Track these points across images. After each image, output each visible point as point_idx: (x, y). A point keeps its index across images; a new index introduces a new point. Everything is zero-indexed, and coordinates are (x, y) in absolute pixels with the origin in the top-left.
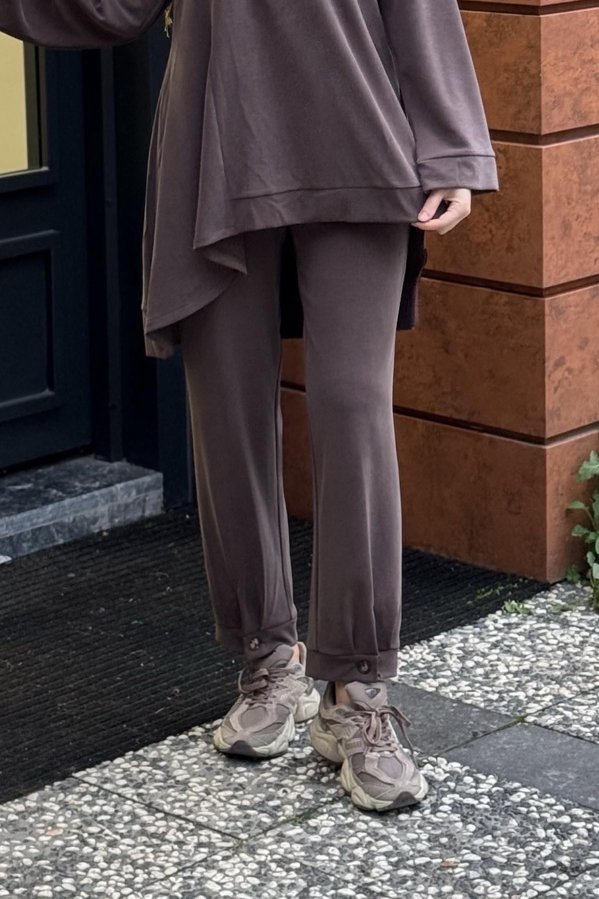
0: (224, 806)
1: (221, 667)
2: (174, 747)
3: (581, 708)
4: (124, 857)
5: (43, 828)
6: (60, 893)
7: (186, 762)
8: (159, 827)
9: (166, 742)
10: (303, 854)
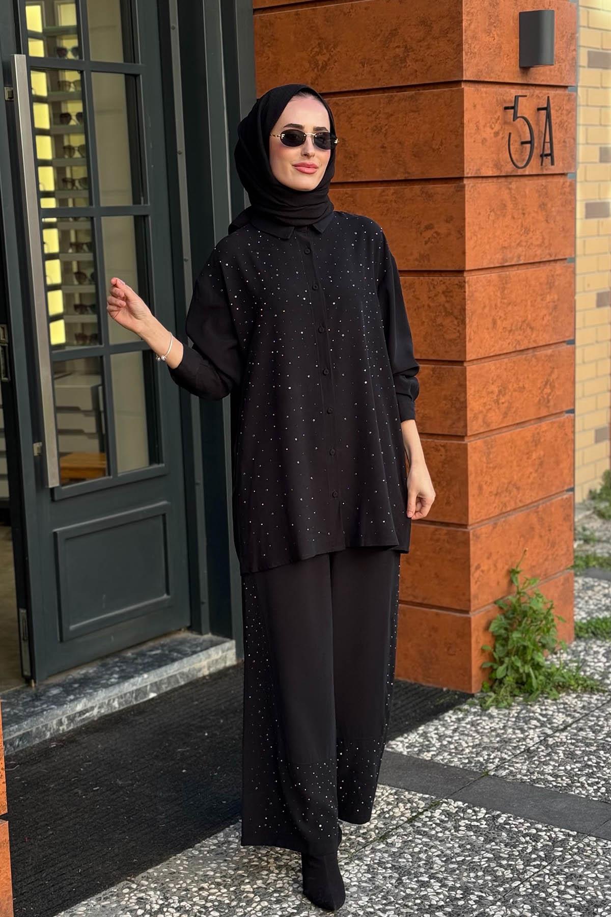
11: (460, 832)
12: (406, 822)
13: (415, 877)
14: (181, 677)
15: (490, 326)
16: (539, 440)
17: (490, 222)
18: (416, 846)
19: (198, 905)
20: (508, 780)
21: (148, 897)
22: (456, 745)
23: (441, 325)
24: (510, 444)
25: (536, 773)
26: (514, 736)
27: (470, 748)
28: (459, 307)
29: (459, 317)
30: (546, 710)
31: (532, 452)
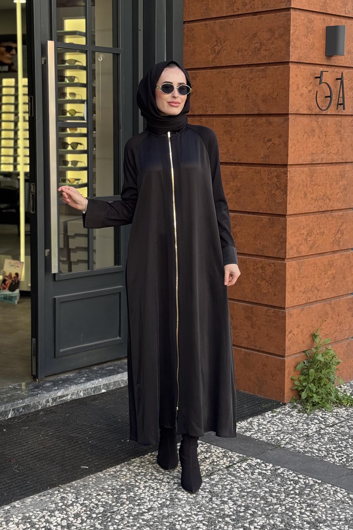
3: (299, 443)
4: (150, 486)
6: (129, 497)
10: (209, 487)
11: (254, 476)
12: (225, 468)
13: (220, 498)
14: (122, 382)
15: (303, 196)
16: (333, 264)
17: (304, 138)
18: (226, 481)
19: (93, 503)
20: (291, 450)
21: (68, 497)
22: (267, 429)
23: (274, 194)
24: (313, 265)
25: (308, 448)
26: (302, 428)
27: (275, 432)
28: (284, 185)
29: (283, 190)
30: (325, 415)
31: (328, 271)
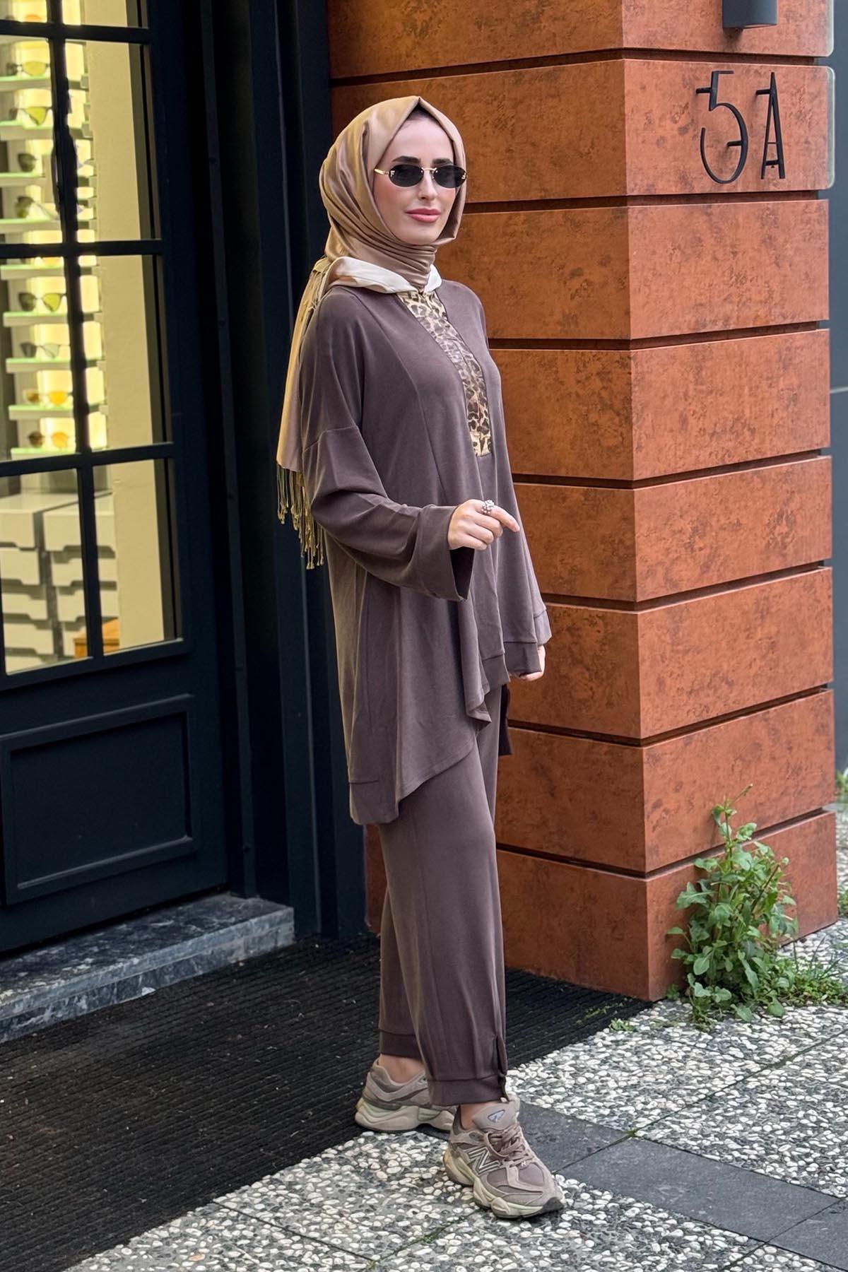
0: (357, 1228)
1: (351, 1089)
2: (308, 1170)
3: (687, 1121)
5: (185, 1254)
7: (320, 1185)
8: (296, 1250)
9: (301, 1165)
11: (558, 1231)
14: (197, 964)
15: (677, 426)
16: (768, 609)
17: (673, 265)
20: (664, 1146)
22: (599, 1084)
23: (595, 424)
24: (714, 616)
25: (712, 1135)
26: (695, 1073)
27: (620, 1091)
28: (622, 397)
29: (621, 412)
30: (761, 1031)
31: (755, 628)
